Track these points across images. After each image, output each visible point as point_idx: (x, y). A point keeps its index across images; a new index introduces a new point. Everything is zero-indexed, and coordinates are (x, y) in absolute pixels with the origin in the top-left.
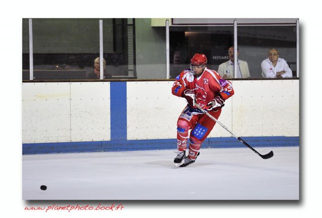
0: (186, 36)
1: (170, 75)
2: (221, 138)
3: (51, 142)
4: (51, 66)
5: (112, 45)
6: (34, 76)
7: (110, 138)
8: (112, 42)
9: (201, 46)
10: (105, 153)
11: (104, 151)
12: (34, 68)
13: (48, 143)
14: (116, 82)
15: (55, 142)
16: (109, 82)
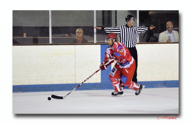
0: (149, 15)
1: (139, 40)
2: (172, 81)
3: (63, 83)
4: (63, 35)
5: (102, 21)
6: (52, 41)
7: (100, 81)
8: (102, 19)
9: (159, 21)
10: (97, 90)
11: (97, 89)
12: (52, 36)
13: (61, 84)
14: (104, 45)
15: (66, 83)
16: (100, 45)
